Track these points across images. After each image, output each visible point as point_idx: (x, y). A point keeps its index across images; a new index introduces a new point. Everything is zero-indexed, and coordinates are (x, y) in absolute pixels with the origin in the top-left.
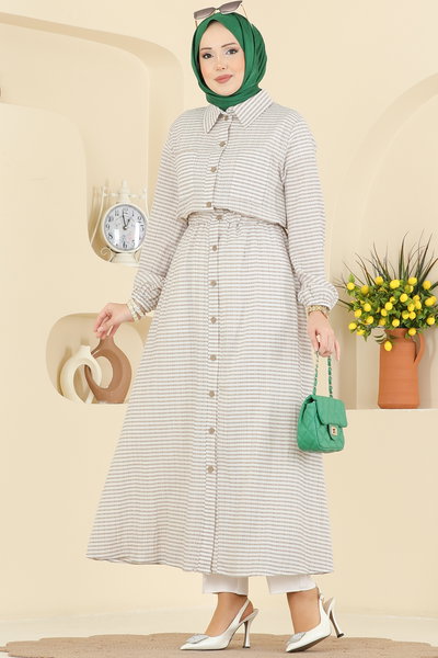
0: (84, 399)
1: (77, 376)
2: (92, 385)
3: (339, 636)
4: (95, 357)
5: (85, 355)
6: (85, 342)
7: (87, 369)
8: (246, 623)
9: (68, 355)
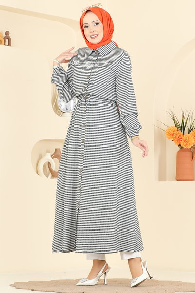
0: (47, 177)
1: (44, 166)
2: (51, 170)
3: (151, 278)
4: (53, 158)
5: (48, 157)
6: (48, 152)
7: (49, 163)
8: (105, 273)
9: (41, 157)
